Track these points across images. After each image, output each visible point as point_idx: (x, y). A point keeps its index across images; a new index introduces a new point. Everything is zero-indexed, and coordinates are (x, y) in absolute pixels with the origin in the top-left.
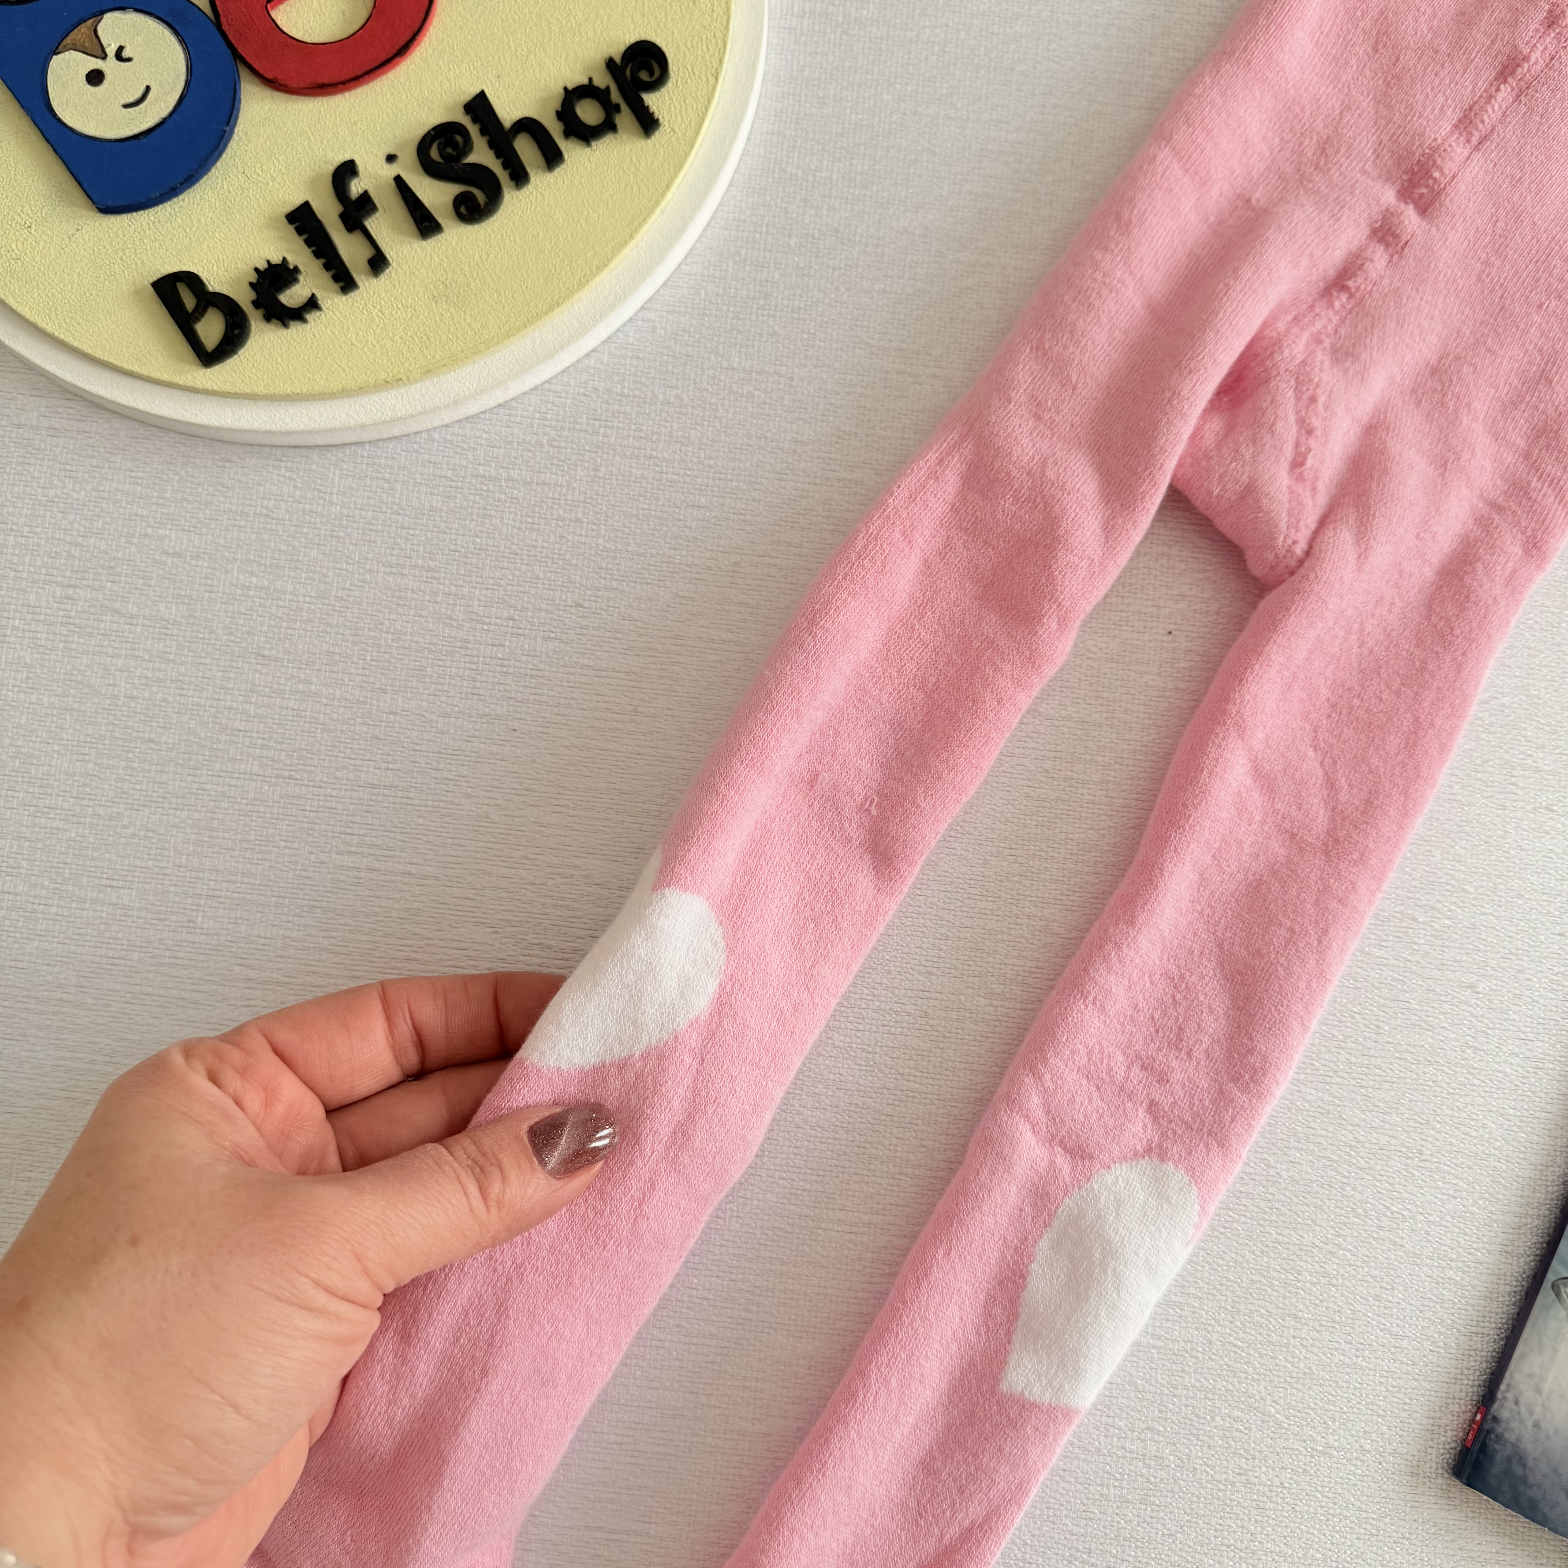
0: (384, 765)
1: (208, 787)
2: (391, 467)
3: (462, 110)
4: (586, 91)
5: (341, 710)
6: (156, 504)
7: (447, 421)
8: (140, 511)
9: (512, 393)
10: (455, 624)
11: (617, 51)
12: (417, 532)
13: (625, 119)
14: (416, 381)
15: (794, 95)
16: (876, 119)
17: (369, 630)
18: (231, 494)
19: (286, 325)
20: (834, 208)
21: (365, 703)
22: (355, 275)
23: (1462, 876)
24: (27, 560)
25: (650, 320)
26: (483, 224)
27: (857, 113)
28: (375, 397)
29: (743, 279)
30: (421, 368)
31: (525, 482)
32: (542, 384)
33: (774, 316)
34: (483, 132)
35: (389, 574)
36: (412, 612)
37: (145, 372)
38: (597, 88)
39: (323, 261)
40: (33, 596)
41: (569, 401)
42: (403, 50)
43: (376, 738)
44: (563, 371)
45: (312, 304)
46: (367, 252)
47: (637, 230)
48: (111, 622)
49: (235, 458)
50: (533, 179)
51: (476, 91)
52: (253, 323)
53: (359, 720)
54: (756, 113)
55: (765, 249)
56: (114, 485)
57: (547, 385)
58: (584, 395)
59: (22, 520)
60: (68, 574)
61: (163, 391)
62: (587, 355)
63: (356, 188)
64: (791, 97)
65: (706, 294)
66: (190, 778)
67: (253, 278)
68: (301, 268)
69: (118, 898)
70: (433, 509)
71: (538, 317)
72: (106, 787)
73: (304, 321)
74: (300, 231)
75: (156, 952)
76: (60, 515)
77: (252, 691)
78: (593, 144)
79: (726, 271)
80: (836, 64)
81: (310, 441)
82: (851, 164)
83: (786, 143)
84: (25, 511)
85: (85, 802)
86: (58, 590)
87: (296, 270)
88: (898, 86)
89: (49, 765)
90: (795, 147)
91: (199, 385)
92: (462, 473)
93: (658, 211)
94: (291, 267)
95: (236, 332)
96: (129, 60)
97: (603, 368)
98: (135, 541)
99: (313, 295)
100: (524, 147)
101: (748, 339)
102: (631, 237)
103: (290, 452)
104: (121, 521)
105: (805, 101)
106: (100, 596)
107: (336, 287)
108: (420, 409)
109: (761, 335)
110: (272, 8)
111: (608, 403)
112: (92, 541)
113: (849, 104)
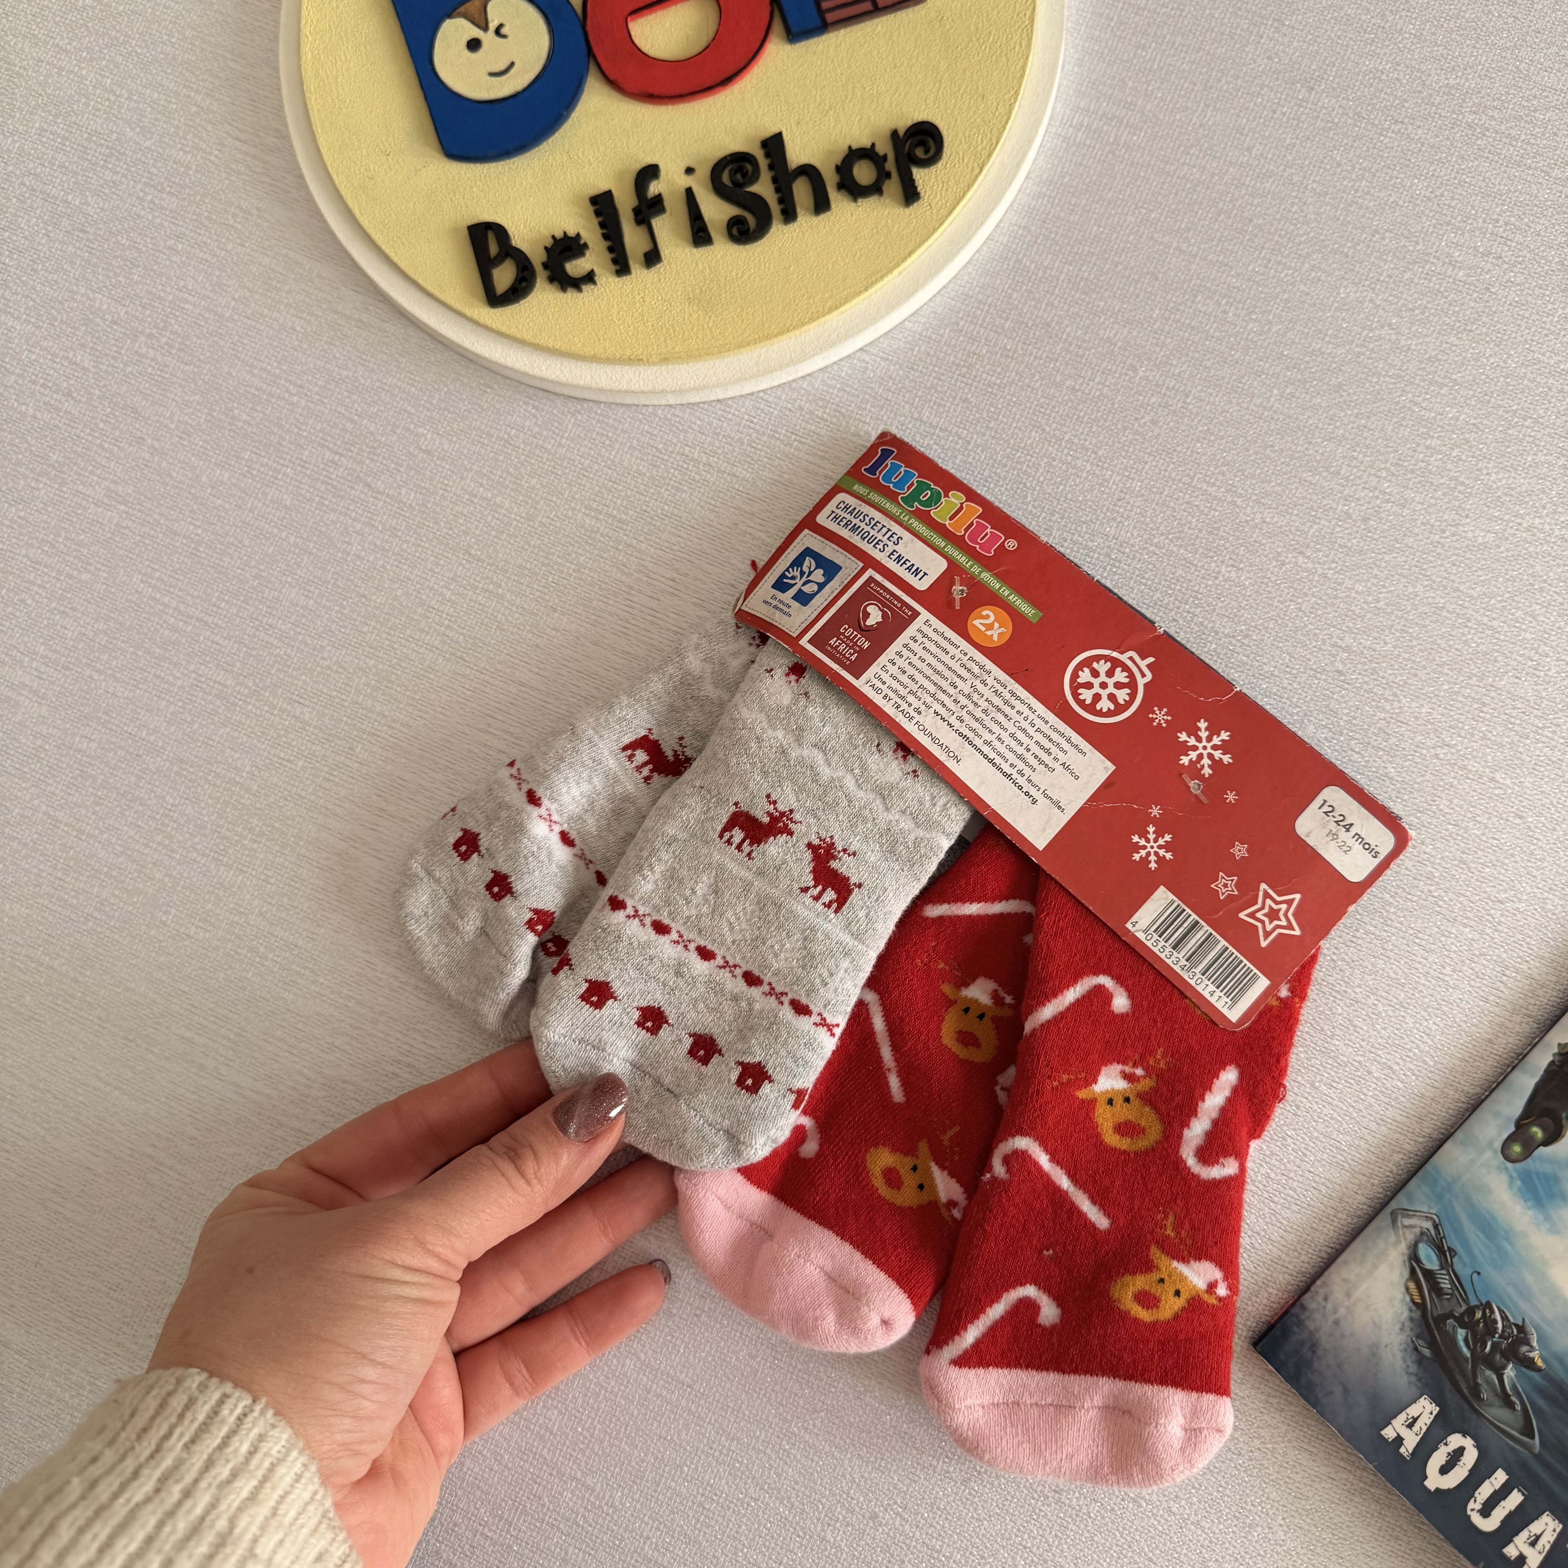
0: (536, 670)
1: (396, 646)
2: (616, 429)
3: (759, 145)
4: (867, 154)
5: (517, 615)
6: (424, 406)
7: (672, 402)
8: (409, 408)
9: (730, 394)
10: (626, 571)
11: (903, 124)
12: (620, 488)
13: (893, 186)
14: (654, 364)
15: (1050, 197)
16: (1115, 235)
17: (558, 556)
18: (483, 415)
19: (564, 289)
20: (1053, 305)
21: (537, 615)
22: (631, 263)
23: (1427, 1049)
24: (311, 422)
25: (864, 361)
26: (747, 246)
27: (1099, 226)
28: (618, 368)
29: (955, 346)
30: (660, 354)
31: (719, 471)
32: (759, 392)
33: (971, 385)
34: (771, 167)
35: (587, 515)
36: (596, 552)
37: (443, 297)
38: (877, 154)
39: (608, 243)
40: (307, 453)
41: (776, 412)
42: (726, 81)
43: (537, 646)
44: (779, 386)
45: (590, 277)
46: (645, 246)
47: (873, 284)
48: (362, 492)
49: (496, 386)
50: (799, 219)
51: (775, 130)
52: (539, 281)
53: (528, 628)
54: (1011, 205)
55: (981, 326)
56: (395, 381)
57: (762, 394)
58: (790, 410)
59: (316, 389)
60: (339, 443)
61: (453, 316)
62: (803, 377)
63: (654, 188)
64: (1046, 199)
65: (919, 351)
66: (384, 635)
67: (549, 243)
68: (590, 245)
69: (301, 713)
70: (638, 472)
71: (768, 337)
72: (319, 623)
73: (580, 290)
74: (597, 213)
75: (318, 765)
76: (346, 393)
77: (453, 579)
78: (860, 200)
79: (942, 336)
80: (1095, 178)
81: (558, 390)
82: (1080, 270)
83: (1029, 237)
84: (320, 382)
85: (299, 630)
86: (328, 455)
87: (585, 246)
88: (1144, 211)
89: (280, 592)
90: (1035, 242)
91: (482, 320)
92: (671, 449)
93: (896, 272)
94: (582, 242)
95: (524, 284)
96: (505, 37)
97: (813, 392)
98: (398, 431)
99: (592, 271)
100: (801, 190)
101: (942, 399)
102: (866, 289)
103: (541, 394)
104: (392, 412)
105: (1058, 204)
106: (358, 469)
107: (613, 268)
108: (650, 388)
109: (955, 399)
110: (632, 20)
111: (807, 422)
112: (365, 421)
113: (1095, 216)
